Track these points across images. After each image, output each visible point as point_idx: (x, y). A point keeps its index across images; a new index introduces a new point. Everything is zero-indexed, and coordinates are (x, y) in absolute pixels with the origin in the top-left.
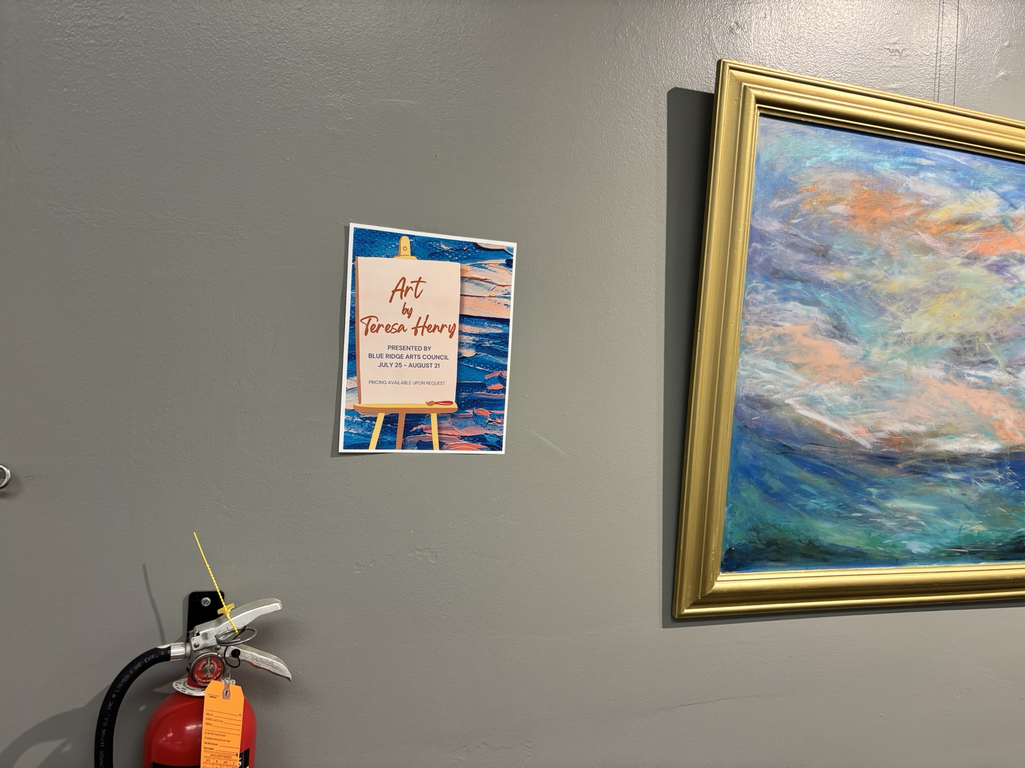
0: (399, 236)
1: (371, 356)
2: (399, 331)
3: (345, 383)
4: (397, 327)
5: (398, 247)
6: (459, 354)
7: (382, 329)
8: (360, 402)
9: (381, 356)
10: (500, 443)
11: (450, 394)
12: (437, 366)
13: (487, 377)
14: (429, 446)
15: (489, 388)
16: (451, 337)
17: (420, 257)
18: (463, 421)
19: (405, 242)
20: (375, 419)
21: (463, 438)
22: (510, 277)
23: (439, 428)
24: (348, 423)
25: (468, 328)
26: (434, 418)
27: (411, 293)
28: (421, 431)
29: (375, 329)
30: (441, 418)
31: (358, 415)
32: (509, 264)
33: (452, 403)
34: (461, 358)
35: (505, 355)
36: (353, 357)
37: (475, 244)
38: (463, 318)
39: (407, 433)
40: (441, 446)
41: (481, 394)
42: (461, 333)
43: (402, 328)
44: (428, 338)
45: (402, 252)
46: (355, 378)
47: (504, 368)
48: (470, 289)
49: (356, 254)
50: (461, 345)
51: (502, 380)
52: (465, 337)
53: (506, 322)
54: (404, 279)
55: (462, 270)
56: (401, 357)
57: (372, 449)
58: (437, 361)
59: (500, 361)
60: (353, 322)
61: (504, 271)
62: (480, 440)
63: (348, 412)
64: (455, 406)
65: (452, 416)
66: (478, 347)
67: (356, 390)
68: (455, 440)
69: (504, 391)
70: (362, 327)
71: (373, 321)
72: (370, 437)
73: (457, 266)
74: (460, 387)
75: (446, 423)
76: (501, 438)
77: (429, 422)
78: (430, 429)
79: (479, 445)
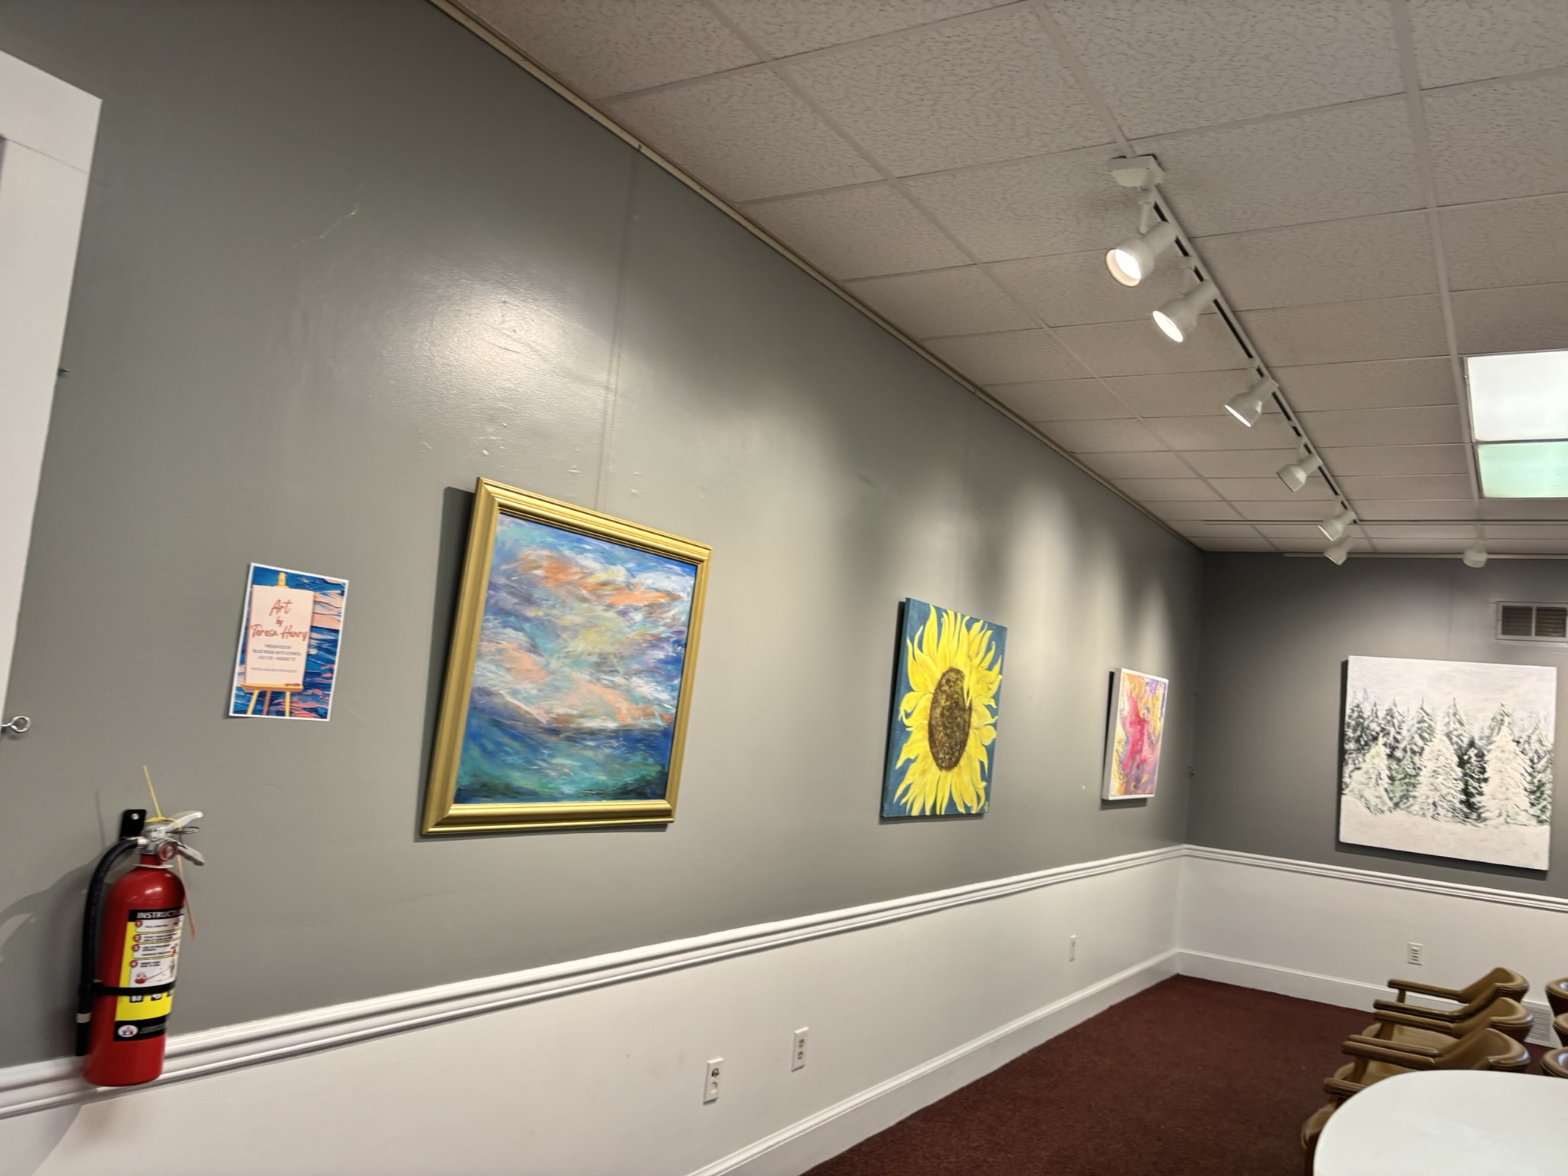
0: (278, 572)
1: (255, 651)
2: (273, 635)
3: (238, 669)
4: (272, 632)
5: (277, 580)
6: (308, 652)
7: (263, 634)
8: (245, 682)
9: (260, 652)
10: (326, 713)
11: (298, 678)
12: (294, 659)
13: (323, 668)
14: (282, 713)
15: (324, 676)
16: (304, 640)
17: (291, 587)
18: (304, 698)
19: (282, 577)
20: (252, 694)
21: (304, 709)
22: (342, 603)
23: (291, 702)
24: (237, 696)
25: (315, 635)
26: (288, 694)
27: (283, 610)
28: (279, 704)
29: (259, 633)
30: (293, 695)
31: (243, 691)
32: (342, 594)
33: (299, 685)
34: (309, 655)
35: (334, 654)
36: (244, 651)
37: (324, 580)
38: (313, 628)
39: (271, 704)
40: (291, 714)
41: (318, 680)
42: (311, 638)
43: (275, 633)
44: (290, 641)
45: (280, 583)
46: (243, 666)
47: (333, 662)
48: (319, 609)
49: (254, 582)
50: (310, 646)
51: (331, 671)
52: (312, 641)
53: (337, 631)
54: (279, 601)
55: (315, 597)
56: (272, 652)
57: (249, 715)
58: (294, 656)
59: (331, 657)
60: (247, 628)
61: (339, 598)
62: (314, 711)
63: (239, 689)
64: (301, 687)
65: (299, 694)
66: (319, 648)
67: (243, 674)
68: (298, 710)
69: (331, 678)
70: (251, 631)
71: (259, 628)
72: (248, 706)
73: (311, 593)
74: (307, 674)
75: (295, 699)
76: (327, 710)
77: (284, 698)
78: (284, 702)
79: (313, 714)
